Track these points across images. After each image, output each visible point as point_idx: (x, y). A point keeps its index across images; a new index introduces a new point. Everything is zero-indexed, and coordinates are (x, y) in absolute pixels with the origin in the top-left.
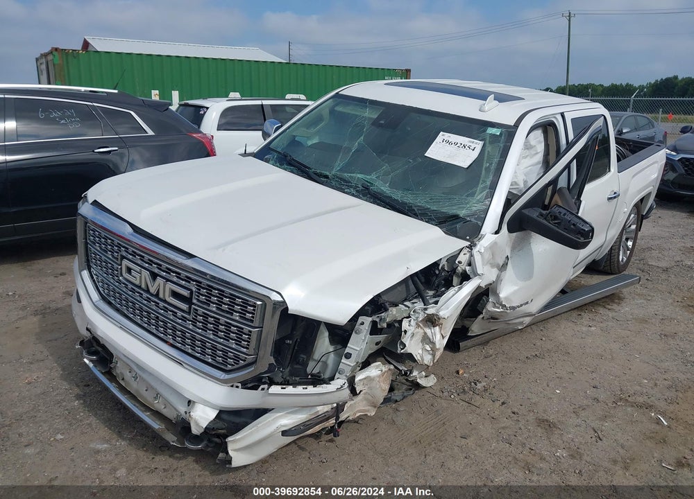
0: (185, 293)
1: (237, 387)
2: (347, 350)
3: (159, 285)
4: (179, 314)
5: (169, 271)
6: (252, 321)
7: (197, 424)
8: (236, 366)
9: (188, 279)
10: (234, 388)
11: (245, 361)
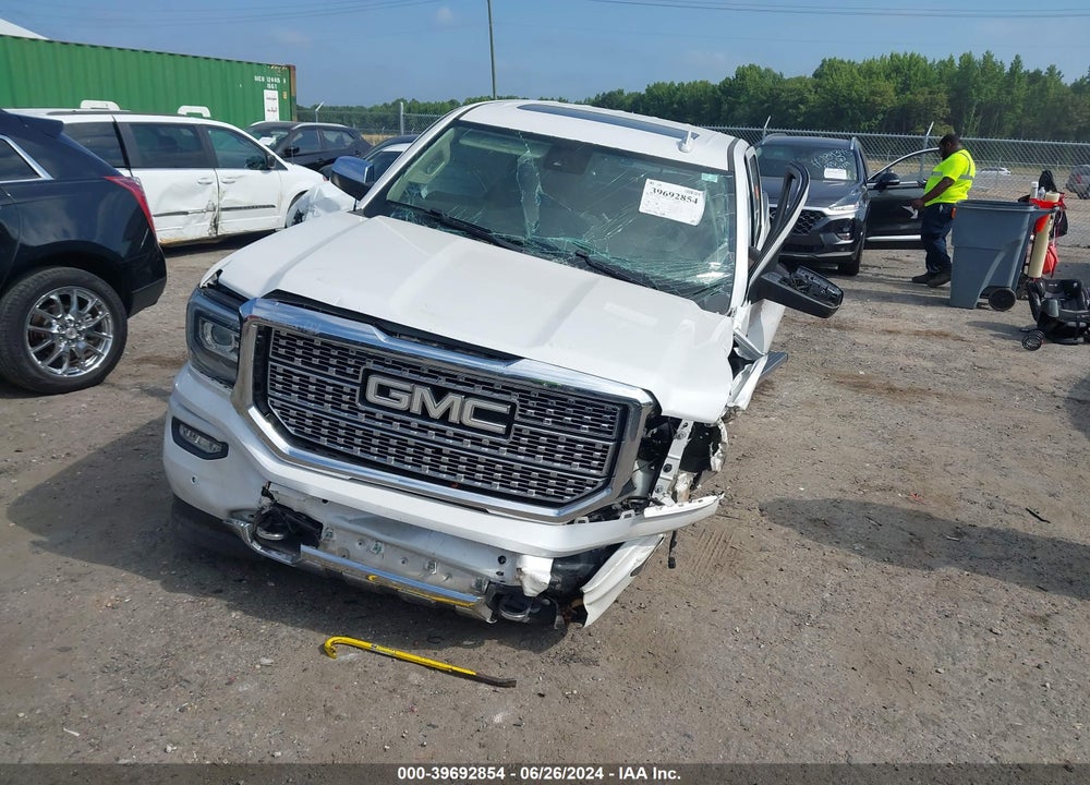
0: (504, 409)
1: (583, 522)
2: (667, 461)
3: (452, 403)
4: (486, 439)
5: (471, 382)
6: (610, 433)
7: (534, 581)
8: (578, 496)
9: (507, 390)
10: (576, 525)
11: (592, 486)
